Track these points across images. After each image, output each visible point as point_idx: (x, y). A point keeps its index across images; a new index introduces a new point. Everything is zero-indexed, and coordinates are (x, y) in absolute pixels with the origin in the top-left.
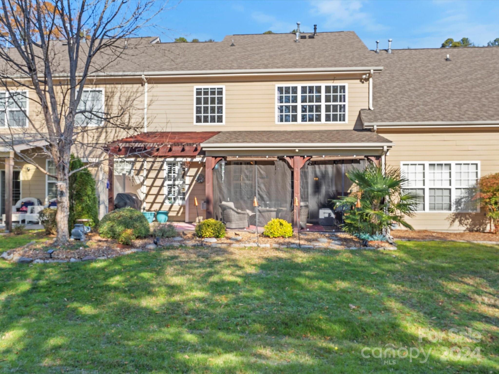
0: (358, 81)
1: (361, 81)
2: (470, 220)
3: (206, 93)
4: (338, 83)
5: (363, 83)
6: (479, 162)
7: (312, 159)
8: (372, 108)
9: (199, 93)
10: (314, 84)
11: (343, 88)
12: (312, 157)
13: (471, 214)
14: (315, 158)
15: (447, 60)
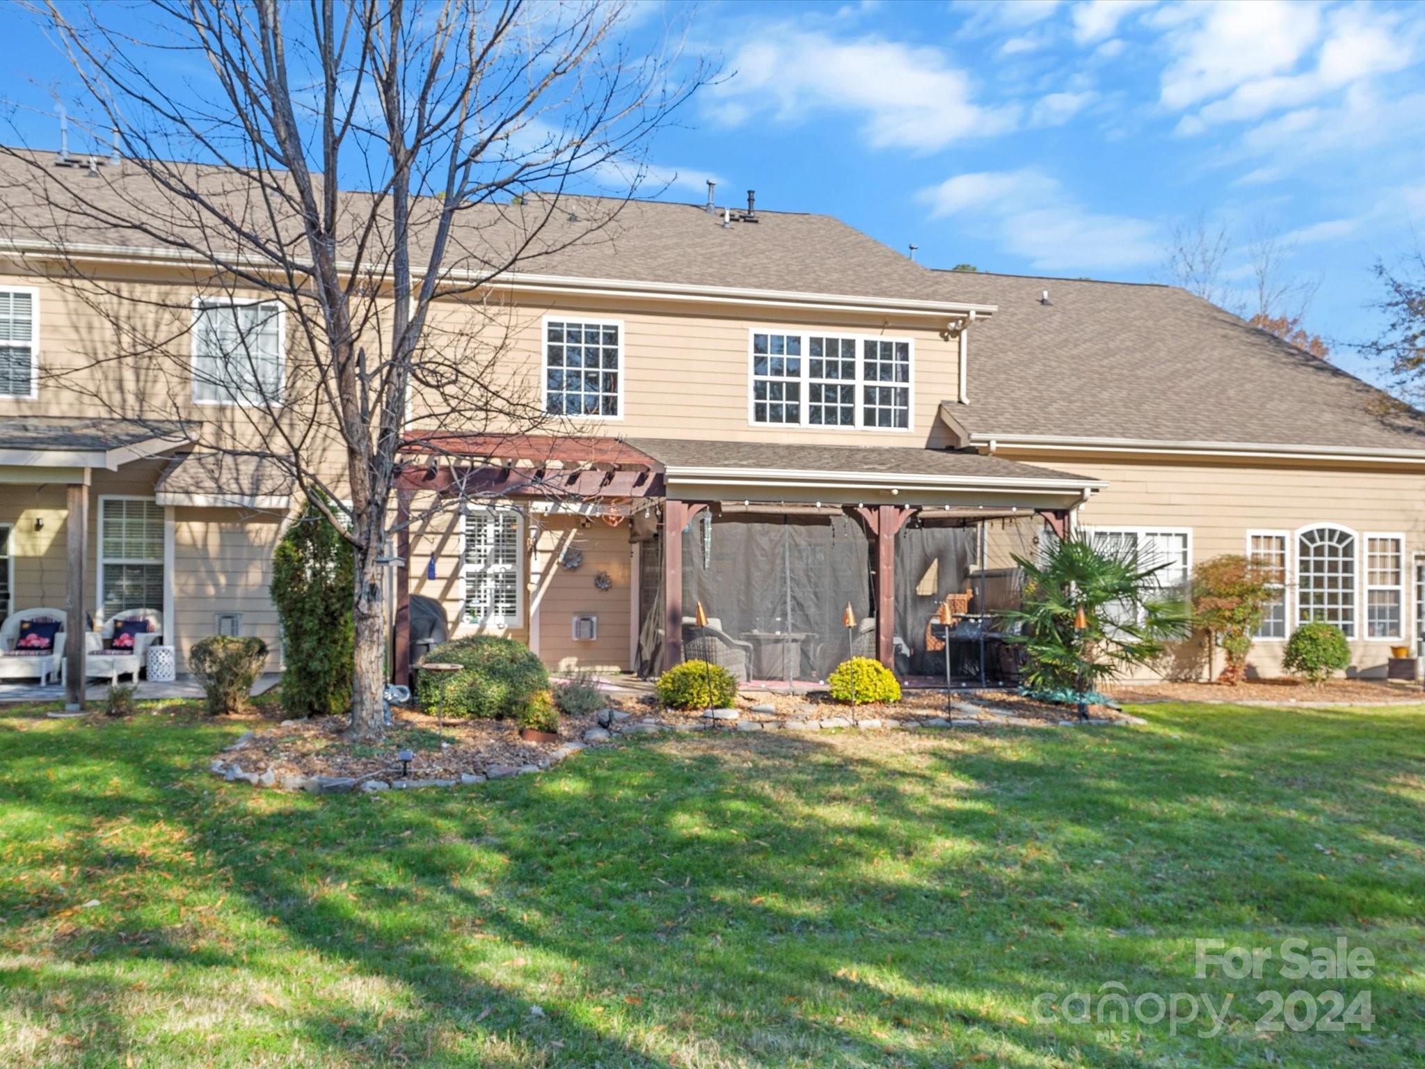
0: (936, 335)
1: (942, 335)
2: (1173, 657)
3: (574, 337)
4: (894, 337)
5: (946, 339)
6: (1189, 531)
7: (921, 515)
8: (966, 401)
9: (555, 335)
10: (841, 334)
11: (903, 349)
12: (920, 510)
13: (1174, 643)
14: (928, 512)
15: (1043, 302)
